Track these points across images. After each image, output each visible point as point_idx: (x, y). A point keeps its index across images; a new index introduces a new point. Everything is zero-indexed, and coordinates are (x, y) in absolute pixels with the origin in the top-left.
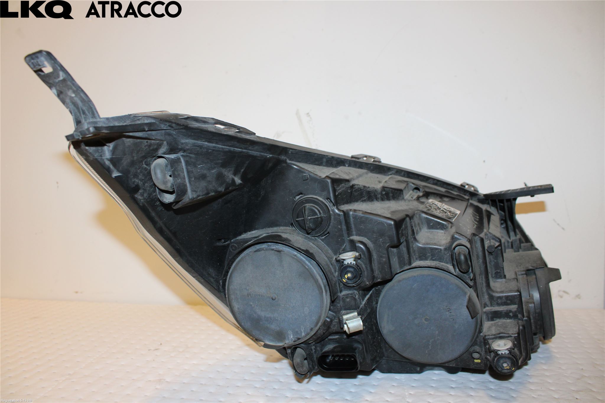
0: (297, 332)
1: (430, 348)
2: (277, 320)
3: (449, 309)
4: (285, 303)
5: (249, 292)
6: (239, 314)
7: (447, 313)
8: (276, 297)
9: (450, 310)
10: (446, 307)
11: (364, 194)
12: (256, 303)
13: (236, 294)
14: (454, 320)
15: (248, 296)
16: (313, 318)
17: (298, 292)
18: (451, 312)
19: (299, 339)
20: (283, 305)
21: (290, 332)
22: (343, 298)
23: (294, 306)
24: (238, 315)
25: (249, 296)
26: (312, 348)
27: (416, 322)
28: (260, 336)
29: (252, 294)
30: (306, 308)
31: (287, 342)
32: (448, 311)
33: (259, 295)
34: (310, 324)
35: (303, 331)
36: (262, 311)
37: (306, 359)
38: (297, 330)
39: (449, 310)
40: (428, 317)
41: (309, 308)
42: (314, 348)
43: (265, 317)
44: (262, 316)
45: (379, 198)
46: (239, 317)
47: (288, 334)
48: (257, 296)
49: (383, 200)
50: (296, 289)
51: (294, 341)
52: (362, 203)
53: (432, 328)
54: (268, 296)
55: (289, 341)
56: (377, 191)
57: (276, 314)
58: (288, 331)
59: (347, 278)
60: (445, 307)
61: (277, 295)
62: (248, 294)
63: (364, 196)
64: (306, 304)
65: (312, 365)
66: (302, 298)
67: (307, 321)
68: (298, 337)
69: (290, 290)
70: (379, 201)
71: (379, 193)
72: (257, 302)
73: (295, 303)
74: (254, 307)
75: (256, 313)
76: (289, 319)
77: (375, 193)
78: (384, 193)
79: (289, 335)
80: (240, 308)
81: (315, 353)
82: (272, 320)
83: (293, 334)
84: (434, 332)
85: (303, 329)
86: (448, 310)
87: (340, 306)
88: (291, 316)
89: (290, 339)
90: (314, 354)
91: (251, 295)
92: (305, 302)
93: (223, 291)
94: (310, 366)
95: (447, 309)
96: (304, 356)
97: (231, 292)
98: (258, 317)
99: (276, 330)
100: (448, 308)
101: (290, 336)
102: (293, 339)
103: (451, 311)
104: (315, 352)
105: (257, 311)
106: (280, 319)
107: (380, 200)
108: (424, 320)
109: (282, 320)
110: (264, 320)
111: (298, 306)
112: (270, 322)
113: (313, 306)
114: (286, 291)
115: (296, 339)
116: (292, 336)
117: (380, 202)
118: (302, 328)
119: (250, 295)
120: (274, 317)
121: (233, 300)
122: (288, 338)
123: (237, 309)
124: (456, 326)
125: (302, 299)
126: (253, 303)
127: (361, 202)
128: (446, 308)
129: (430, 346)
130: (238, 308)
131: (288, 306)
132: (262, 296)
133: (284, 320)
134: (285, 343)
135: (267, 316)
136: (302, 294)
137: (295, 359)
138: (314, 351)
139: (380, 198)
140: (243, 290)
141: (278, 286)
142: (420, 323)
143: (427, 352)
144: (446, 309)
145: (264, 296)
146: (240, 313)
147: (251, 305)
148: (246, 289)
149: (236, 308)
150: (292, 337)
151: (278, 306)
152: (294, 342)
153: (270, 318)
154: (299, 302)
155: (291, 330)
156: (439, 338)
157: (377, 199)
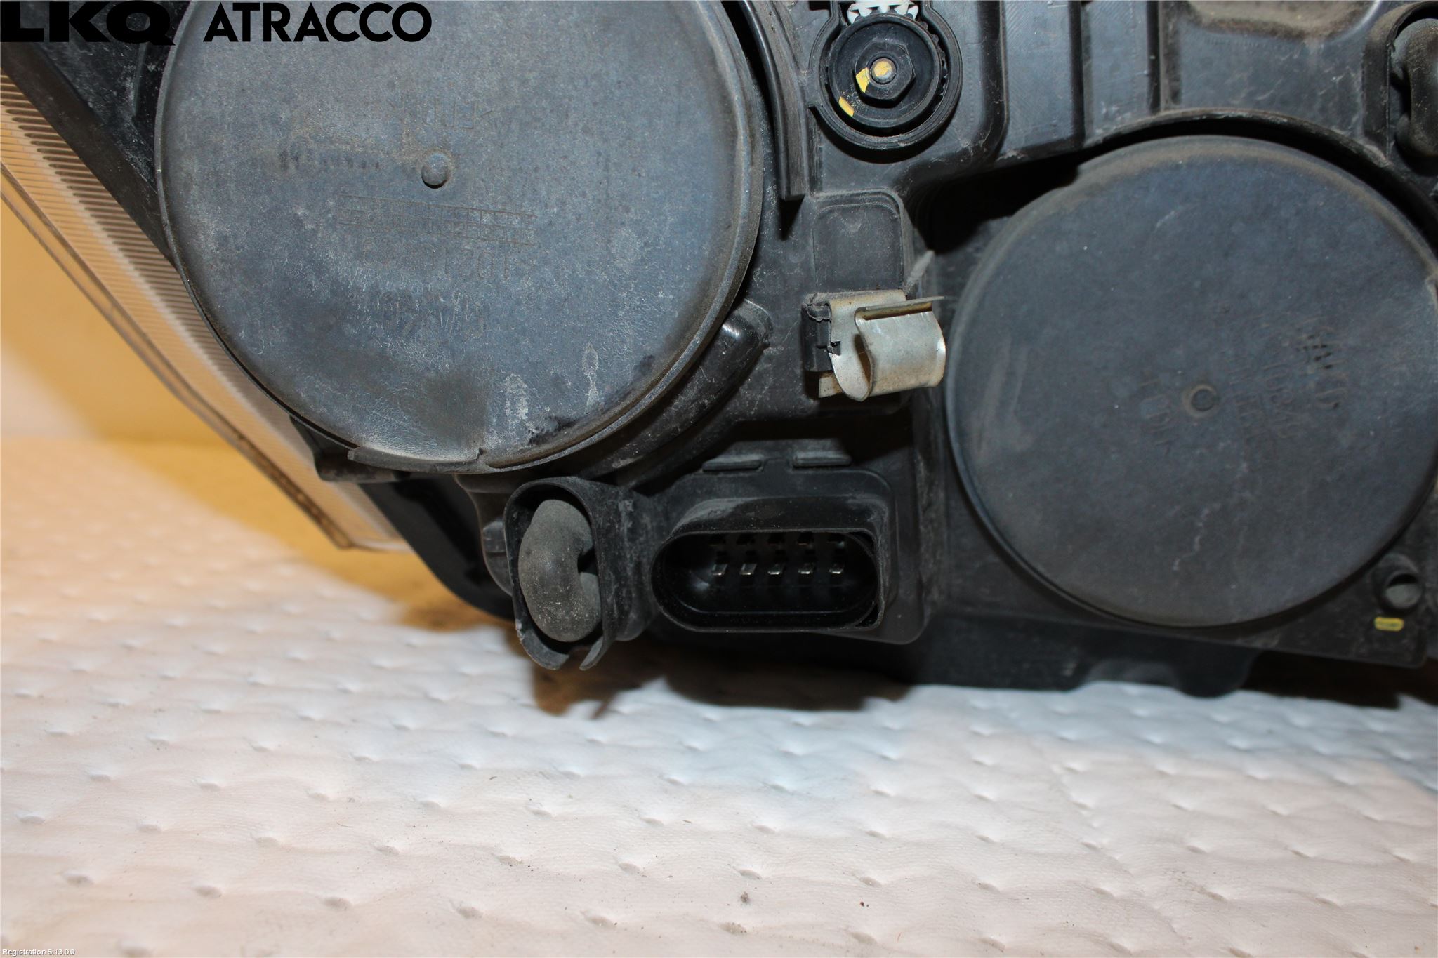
0: (557, 382)
1: (1197, 547)
2: (446, 310)
3: (1324, 346)
4: (500, 207)
5: (292, 137)
6: (222, 273)
7: (1311, 369)
8: (451, 167)
9: (1329, 354)
10: (1311, 337)
12: (329, 211)
13: (216, 151)
14: (1336, 405)
15: (285, 166)
16: (661, 295)
17: (586, 130)
18: (1328, 367)
19: (564, 424)
20: (487, 219)
21: (514, 385)
22: (823, 217)
23: (550, 223)
24: (215, 282)
25: (292, 166)
26: (621, 508)
27: (1147, 410)
28: (336, 411)
29: (310, 151)
30: (624, 232)
31: (492, 442)
32: (1318, 359)
33: (349, 161)
34: (640, 333)
35: (590, 374)
36: (359, 256)
37: (586, 562)
38: (555, 370)
39: (1322, 354)
40: (1209, 388)
41: (640, 235)
42: (630, 509)
43: (374, 294)
44: (359, 289)
46: (226, 290)
47: (503, 397)
48: (337, 162)
50: (573, 116)
51: (536, 440)
53: (1222, 445)
54: (399, 163)
55: (507, 438)
57: (440, 273)
58: (502, 379)
59: (869, 87)
60: (1304, 336)
61: (456, 156)
62: (283, 155)
64: (627, 210)
65: (617, 594)
66: (607, 169)
67: (621, 313)
68: (558, 413)
69: (539, 120)
72: (332, 203)
73: (562, 203)
74: (315, 232)
75: (320, 270)
76: (519, 303)
79: (508, 403)
80: (235, 236)
81: (632, 540)
82: (412, 310)
83: (532, 394)
84: (1228, 466)
85: (591, 364)
86: (1322, 352)
87: (805, 266)
88: (527, 283)
89: (512, 423)
90: (627, 544)
91: (303, 158)
92: (623, 195)
93: (138, 144)
94: (609, 600)
95: (1315, 347)
96: (577, 540)
97: (184, 136)
98: (333, 293)
99: (432, 375)
100: (1317, 341)
101: (515, 410)
102: (531, 426)
103: (1329, 360)
104: (632, 531)
105: (331, 255)
106: (463, 308)
108: (1186, 405)
109: (473, 310)
110: (366, 309)
111: (579, 217)
112: (403, 323)
113: (670, 220)
114: (514, 126)
115: (549, 427)
116: (526, 411)
118: (590, 357)
119: (297, 159)
120: (427, 293)
121: (195, 190)
122: (502, 418)
123: (212, 246)
124: (1345, 439)
125: (607, 178)
126: (308, 207)
128: (1310, 343)
129: (1197, 539)
130: (223, 241)
131: (516, 222)
132: (364, 166)
133: (486, 308)
134: (482, 452)
135: (389, 286)
136: (606, 141)
137: (529, 553)
138: (627, 525)
140: (253, 125)
141: (464, 97)
142: (1166, 414)
143: (1175, 568)
144: (1306, 348)
145: (377, 165)
146: (231, 270)
147: (298, 222)
148: (275, 122)
149: (206, 235)
150: (523, 412)
151: (456, 224)
152: (532, 441)
153: (406, 299)
154: (584, 194)
155: (520, 371)
156: (1247, 495)
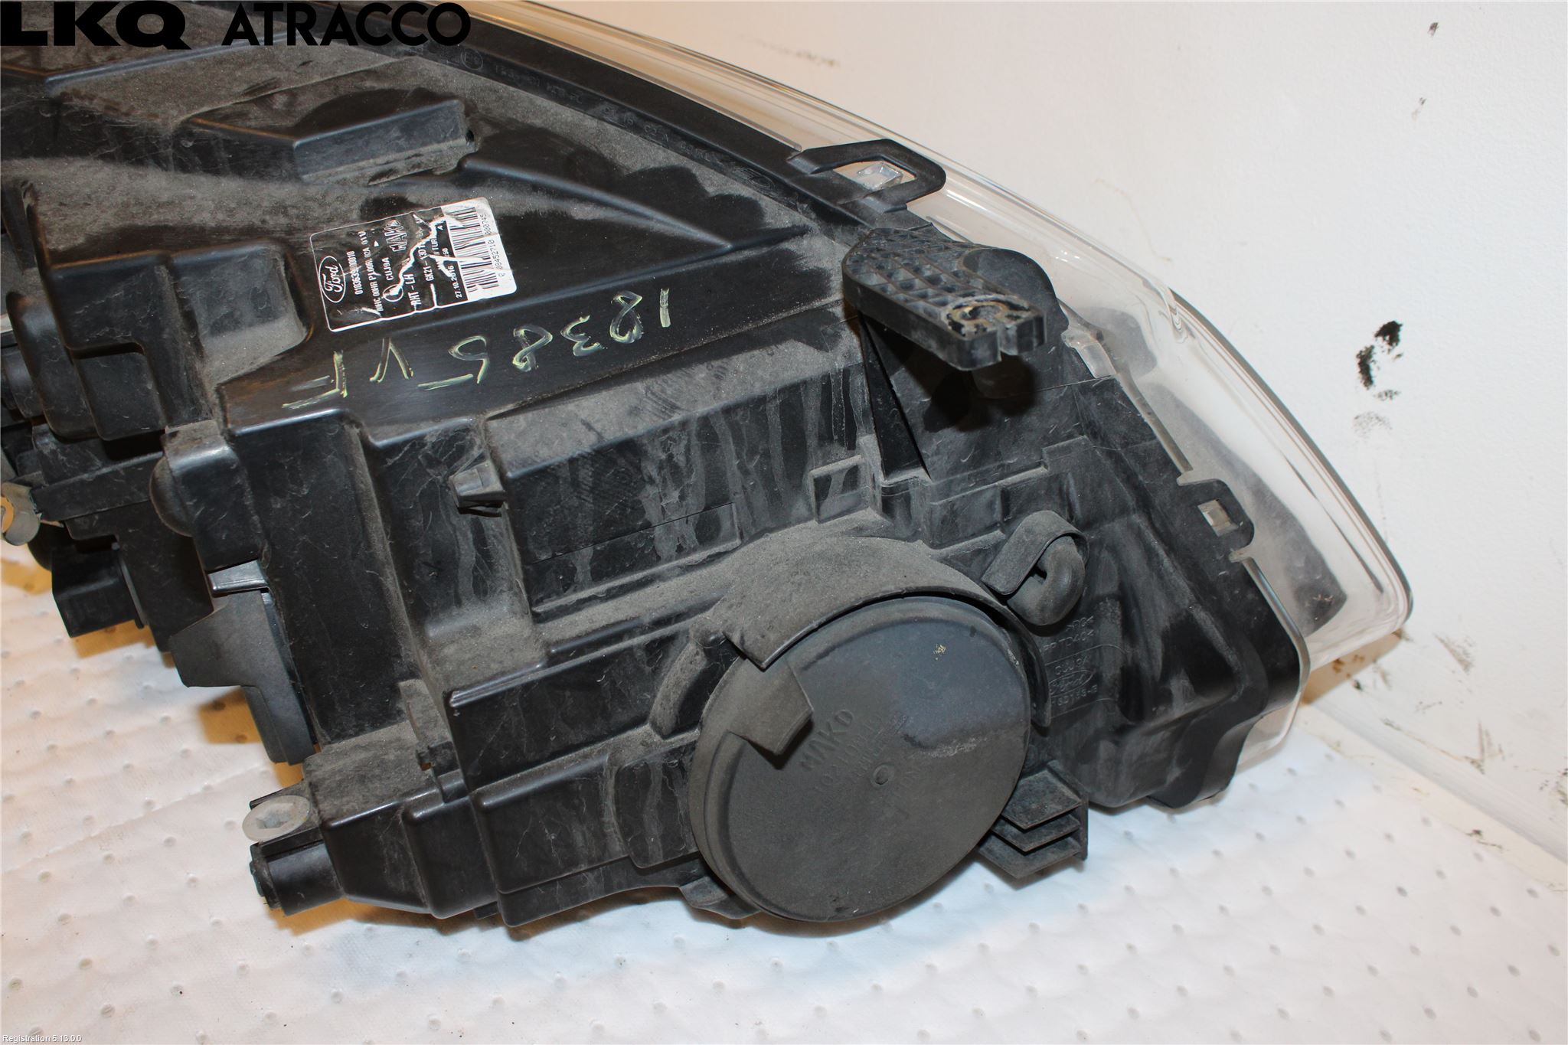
11: (107, 133)
45: (166, 160)
49: (184, 167)
52: (100, 162)
56: (157, 134)
63: (107, 143)
70: (166, 170)
71: (166, 141)
77: (147, 138)
78: (190, 144)
107: (171, 166)
117: (173, 172)
127: (95, 159)
139: (171, 158)
157: (160, 162)
